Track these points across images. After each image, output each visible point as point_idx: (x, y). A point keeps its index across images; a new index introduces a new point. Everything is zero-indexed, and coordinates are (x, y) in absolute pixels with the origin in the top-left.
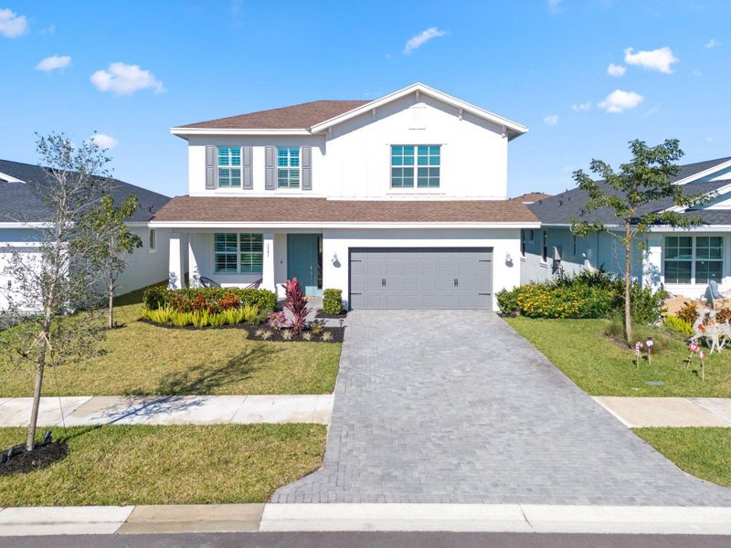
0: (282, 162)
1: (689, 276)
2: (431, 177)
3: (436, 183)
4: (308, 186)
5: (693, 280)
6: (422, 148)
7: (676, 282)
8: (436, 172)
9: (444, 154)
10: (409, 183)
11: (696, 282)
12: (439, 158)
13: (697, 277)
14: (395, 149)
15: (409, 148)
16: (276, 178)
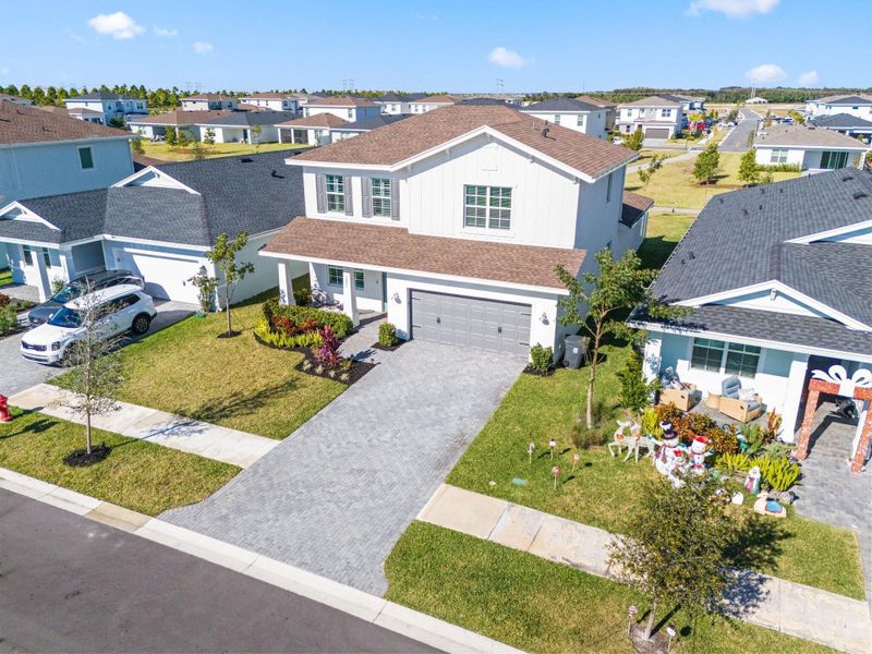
0: (377, 192)
1: (719, 365)
2: (502, 220)
3: (506, 225)
4: (397, 217)
5: (723, 370)
6: (494, 190)
7: (703, 368)
8: (507, 214)
9: (515, 197)
10: (481, 223)
11: (726, 372)
12: (510, 201)
13: (727, 367)
14: (469, 188)
15: (482, 189)
16: (372, 207)
